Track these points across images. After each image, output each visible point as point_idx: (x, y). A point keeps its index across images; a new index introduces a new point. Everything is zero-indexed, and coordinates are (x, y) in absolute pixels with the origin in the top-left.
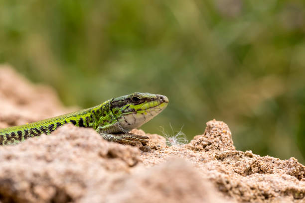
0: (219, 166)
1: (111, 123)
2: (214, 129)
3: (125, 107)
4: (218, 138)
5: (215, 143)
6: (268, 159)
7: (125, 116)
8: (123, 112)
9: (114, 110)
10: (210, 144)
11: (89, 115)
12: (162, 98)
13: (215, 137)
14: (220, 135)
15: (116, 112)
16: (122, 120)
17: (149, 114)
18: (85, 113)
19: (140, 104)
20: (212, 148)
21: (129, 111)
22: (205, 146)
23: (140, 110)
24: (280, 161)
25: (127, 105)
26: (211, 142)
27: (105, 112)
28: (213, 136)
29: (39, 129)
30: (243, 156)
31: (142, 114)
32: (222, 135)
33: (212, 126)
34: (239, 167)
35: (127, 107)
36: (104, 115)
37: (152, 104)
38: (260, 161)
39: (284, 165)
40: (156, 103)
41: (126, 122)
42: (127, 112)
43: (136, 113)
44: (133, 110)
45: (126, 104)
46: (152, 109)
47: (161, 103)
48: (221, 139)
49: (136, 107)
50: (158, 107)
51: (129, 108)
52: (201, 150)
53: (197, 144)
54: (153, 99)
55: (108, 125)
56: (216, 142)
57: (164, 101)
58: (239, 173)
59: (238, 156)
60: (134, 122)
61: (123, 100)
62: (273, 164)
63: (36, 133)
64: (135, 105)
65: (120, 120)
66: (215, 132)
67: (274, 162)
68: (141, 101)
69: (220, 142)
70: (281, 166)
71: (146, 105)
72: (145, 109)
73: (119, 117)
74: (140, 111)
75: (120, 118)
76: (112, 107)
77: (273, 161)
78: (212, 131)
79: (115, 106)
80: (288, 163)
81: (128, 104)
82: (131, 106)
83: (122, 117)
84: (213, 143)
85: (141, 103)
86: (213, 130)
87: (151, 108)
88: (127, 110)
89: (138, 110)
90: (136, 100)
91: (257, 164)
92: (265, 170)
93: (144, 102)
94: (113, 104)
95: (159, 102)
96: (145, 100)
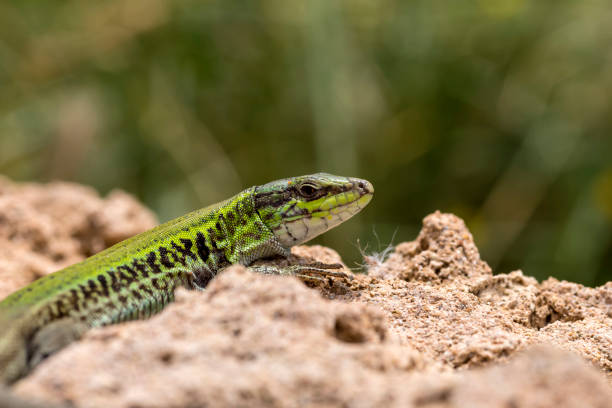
0: (500, 317)
1: (258, 238)
2: (447, 232)
3: (287, 206)
4: (458, 252)
5: (456, 263)
6: (564, 288)
7: (289, 225)
8: (284, 216)
9: (264, 211)
10: (446, 265)
11: (212, 224)
12: (361, 185)
13: (452, 249)
14: (460, 245)
15: (269, 216)
16: (282, 233)
17: (336, 217)
18: (205, 221)
19: (317, 199)
20: (452, 273)
21: (297, 214)
22: (437, 271)
23: (319, 211)
24: (588, 291)
25: (290, 203)
26: (448, 260)
27: (245, 217)
28: (447, 248)
29: (131, 266)
30: (511, 284)
31: (323, 218)
32: (465, 244)
33: (440, 227)
34: (516, 310)
35: (292, 207)
36: (245, 223)
37: (342, 197)
38: (547, 292)
39: (597, 298)
40: (350, 195)
41: (290, 235)
42: (292, 216)
43: (310, 217)
44: (305, 212)
45: (288, 200)
46: (344, 208)
47: (361, 195)
48: (464, 253)
49: (311, 206)
50: (355, 204)
51: (296, 209)
52: (433, 278)
53: (421, 267)
54: (345, 189)
55: (253, 244)
56: (456, 259)
57: (367, 192)
58: (520, 322)
59: (503, 285)
60: (304, 233)
61: (280, 192)
62: (577, 298)
63: (129, 275)
64: (308, 201)
65: (278, 232)
66: (450, 239)
67: (576, 294)
68: (319, 194)
69: (464, 259)
70: (591, 301)
71: (331, 200)
72: (329, 210)
73: (276, 225)
74: (318, 213)
75: (278, 228)
76: (259, 206)
77: (573, 292)
78: (442, 238)
79: (265, 205)
80: (603, 294)
81: (294, 200)
82: (300, 203)
83: (283, 225)
84: (452, 262)
85: (320, 197)
86: (446, 236)
87: (340, 206)
88: (291, 212)
89: (314, 211)
90: (309, 193)
91: (545, 299)
92: (565, 311)
93: (325, 195)
94: (260, 200)
95: (357, 194)
96: (328, 190)
